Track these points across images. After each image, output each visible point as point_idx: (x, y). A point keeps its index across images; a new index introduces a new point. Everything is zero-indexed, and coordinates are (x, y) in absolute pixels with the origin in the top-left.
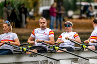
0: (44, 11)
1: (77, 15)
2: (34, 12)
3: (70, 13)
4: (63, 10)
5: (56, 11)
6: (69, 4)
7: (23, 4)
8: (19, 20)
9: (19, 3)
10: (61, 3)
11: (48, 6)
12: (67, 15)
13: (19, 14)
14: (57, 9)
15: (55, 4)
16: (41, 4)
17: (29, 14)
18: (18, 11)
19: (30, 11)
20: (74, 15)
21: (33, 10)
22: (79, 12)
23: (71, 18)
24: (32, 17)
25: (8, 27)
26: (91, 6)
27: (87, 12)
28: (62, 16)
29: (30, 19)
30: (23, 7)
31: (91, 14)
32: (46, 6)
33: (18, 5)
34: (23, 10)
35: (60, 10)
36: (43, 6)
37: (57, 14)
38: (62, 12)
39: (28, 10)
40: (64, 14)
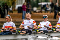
0: (19, 7)
1: (39, 10)
2: (12, 8)
3: (35, 9)
4: (30, 7)
5: (26, 7)
6: (34, 3)
7: (6, 3)
8: (3, 13)
9: (3, 2)
10: (29, 3)
11: (21, 4)
12: (33, 10)
13: (3, 9)
14: (26, 6)
15: (26, 3)
16: (17, 3)
17: (9, 10)
18: (3, 8)
19: (10, 7)
20: (37, 10)
21: (12, 7)
22: (40, 8)
23: (35, 12)
24: (11, 11)
25: (9, 18)
26: (48, 4)
27: (45, 8)
28: (30, 10)
29: (10, 13)
30: (6, 5)
31: (48, 9)
32: (20, 4)
33: (2, 4)
34: (6, 7)
35: (28, 7)
36: (18, 4)
37: (27, 9)
38: (30, 8)
39: (9, 7)
40: (31, 9)
